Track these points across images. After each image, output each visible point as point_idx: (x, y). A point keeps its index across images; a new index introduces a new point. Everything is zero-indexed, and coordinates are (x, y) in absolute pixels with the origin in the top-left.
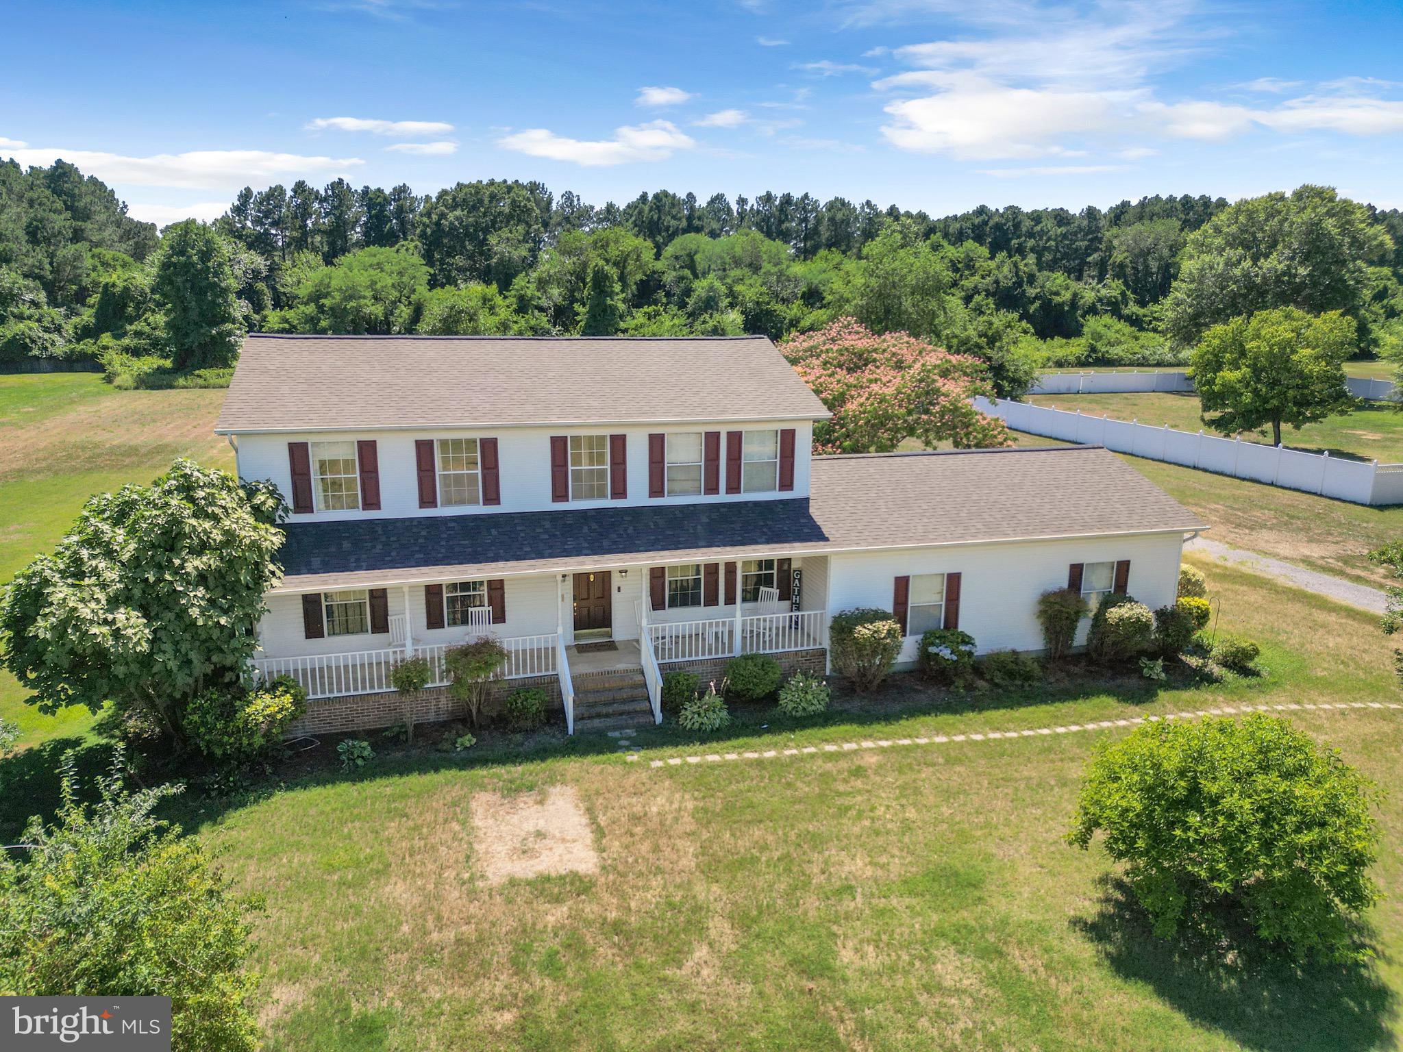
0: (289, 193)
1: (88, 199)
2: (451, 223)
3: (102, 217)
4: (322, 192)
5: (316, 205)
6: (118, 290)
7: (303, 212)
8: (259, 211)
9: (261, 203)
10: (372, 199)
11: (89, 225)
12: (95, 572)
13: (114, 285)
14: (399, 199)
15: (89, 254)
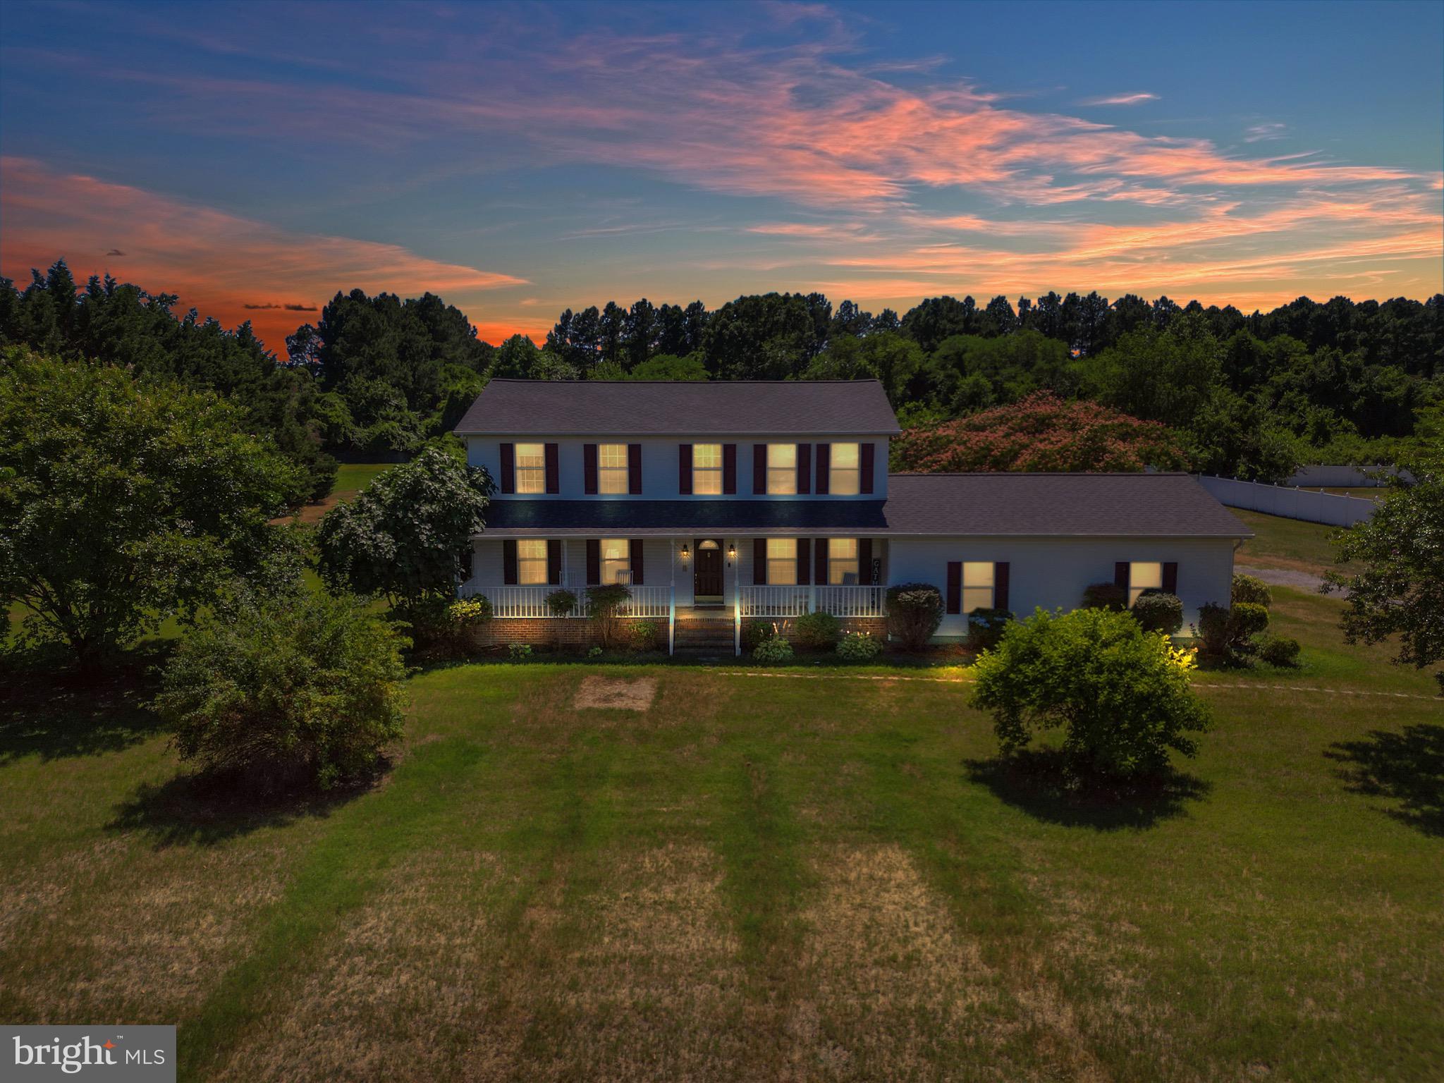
0: (601, 313)
1: (446, 324)
2: (732, 332)
3: (455, 339)
4: (629, 312)
5: (623, 323)
6: (460, 397)
7: (612, 329)
8: (576, 330)
9: (578, 323)
10: (670, 314)
11: (445, 345)
12: (369, 510)
13: (458, 392)
14: (694, 314)
15: (443, 368)
